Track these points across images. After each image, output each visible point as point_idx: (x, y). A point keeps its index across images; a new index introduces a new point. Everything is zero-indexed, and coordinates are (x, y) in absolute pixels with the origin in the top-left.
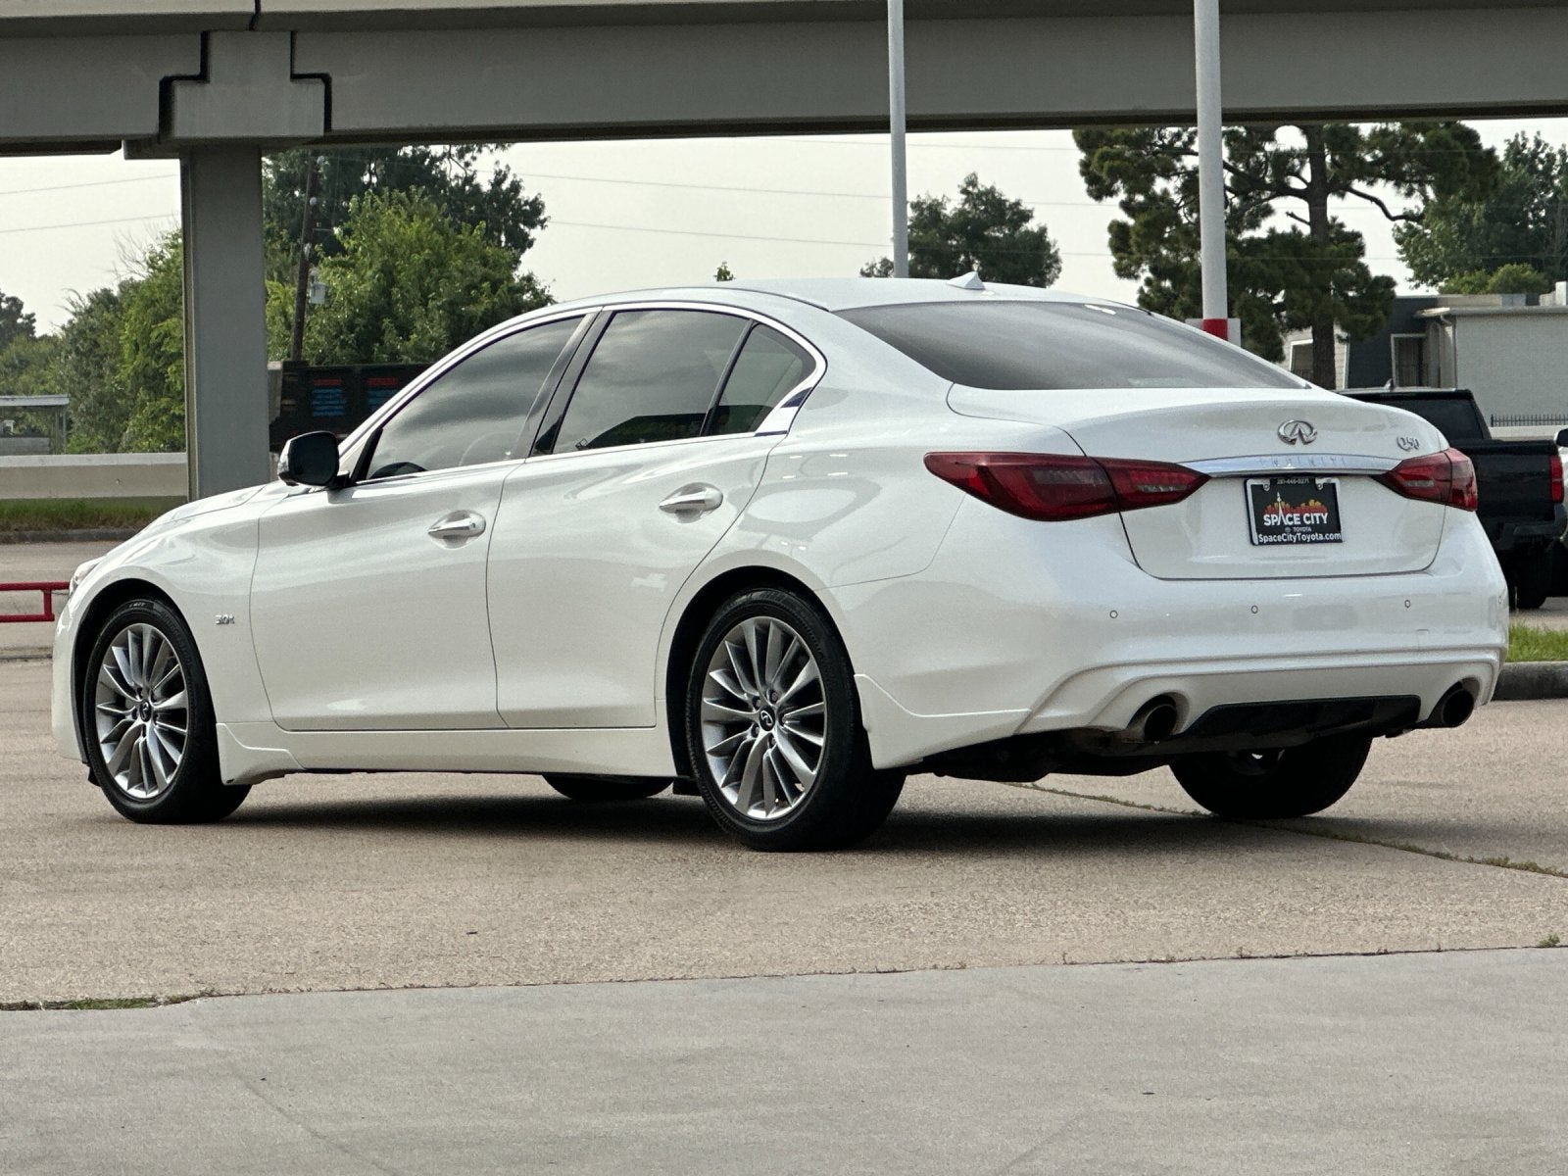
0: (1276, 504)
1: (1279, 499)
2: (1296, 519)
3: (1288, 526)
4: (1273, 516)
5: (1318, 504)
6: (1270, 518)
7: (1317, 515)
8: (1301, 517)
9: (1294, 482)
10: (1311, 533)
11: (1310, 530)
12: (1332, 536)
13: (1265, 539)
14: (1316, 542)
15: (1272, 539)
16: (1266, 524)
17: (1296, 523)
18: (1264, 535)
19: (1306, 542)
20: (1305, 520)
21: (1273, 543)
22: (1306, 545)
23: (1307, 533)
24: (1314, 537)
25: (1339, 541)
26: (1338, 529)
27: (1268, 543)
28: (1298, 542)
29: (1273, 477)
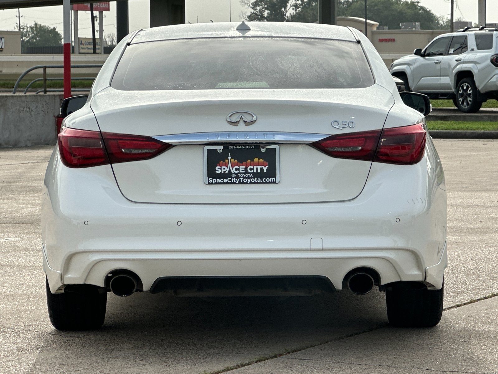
0: (227, 161)
1: (230, 158)
2: (241, 169)
3: (235, 173)
4: (223, 167)
5: (261, 160)
6: (221, 169)
7: (259, 167)
8: (246, 169)
9: (243, 147)
10: (251, 178)
11: (252, 175)
12: (268, 180)
13: (214, 181)
14: (255, 183)
15: (219, 181)
16: (217, 172)
17: (241, 171)
18: (213, 178)
19: (246, 183)
20: (248, 170)
21: (220, 183)
22: (247, 185)
23: (249, 178)
24: (253, 180)
25: (274, 183)
26: (275, 176)
27: (216, 183)
28: (240, 183)
29: (226, 145)
